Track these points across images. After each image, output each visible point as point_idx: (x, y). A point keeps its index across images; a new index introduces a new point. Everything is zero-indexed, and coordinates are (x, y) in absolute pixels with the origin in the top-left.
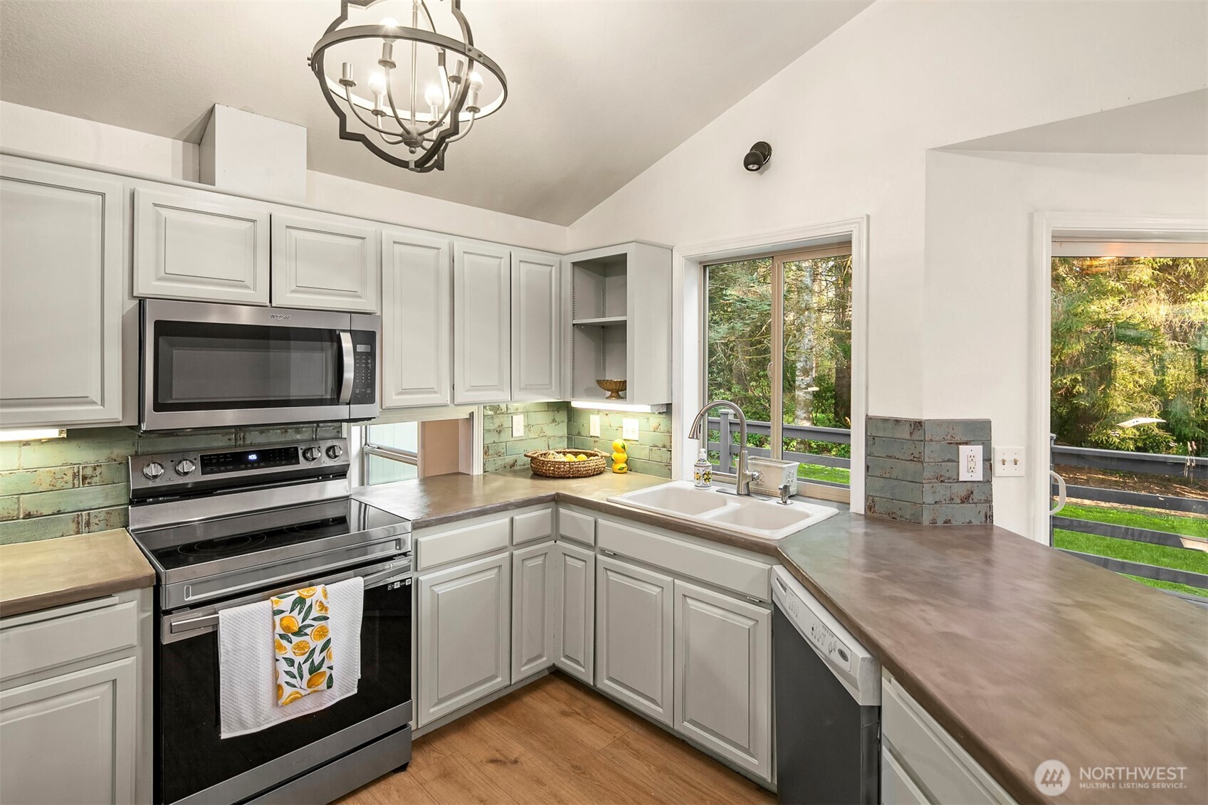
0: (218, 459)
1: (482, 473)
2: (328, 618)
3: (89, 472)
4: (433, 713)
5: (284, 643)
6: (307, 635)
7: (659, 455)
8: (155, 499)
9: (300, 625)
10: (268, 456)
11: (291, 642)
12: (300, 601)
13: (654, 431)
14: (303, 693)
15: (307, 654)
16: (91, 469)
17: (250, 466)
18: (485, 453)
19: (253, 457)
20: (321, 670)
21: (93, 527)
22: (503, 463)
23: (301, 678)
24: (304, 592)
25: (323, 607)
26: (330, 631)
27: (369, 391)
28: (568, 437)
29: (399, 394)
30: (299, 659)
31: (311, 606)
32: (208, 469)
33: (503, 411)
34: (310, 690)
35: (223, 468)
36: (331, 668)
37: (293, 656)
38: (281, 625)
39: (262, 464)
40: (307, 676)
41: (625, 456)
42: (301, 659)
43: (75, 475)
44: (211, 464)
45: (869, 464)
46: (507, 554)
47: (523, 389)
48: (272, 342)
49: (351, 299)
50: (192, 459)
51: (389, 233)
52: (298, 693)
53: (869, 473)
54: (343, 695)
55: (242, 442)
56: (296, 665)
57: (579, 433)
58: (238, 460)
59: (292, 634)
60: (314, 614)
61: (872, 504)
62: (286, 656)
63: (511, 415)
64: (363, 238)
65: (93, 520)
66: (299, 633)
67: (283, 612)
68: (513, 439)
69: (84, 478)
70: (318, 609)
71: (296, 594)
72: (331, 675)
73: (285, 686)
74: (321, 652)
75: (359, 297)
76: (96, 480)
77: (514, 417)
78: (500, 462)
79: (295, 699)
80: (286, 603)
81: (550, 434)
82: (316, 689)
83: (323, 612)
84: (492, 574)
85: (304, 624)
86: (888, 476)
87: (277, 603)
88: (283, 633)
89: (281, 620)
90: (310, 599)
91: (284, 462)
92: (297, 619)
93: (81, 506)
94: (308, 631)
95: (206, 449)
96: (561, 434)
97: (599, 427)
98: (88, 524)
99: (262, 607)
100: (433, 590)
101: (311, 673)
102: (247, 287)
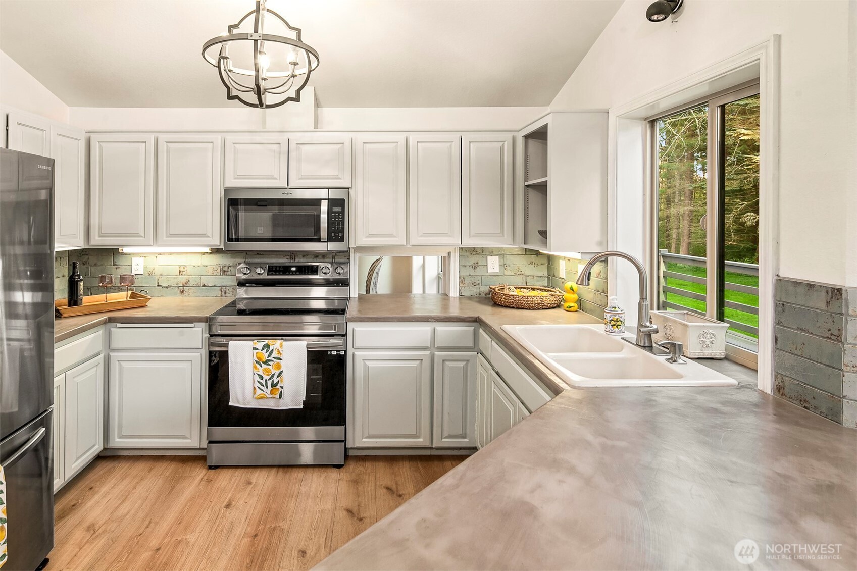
0: (276, 268)
1: (458, 295)
2: (282, 359)
3: (226, 269)
4: (365, 442)
5: (258, 366)
6: (270, 365)
7: (599, 299)
8: (250, 285)
9: (267, 359)
10: (302, 270)
11: (261, 366)
12: (267, 346)
13: (597, 277)
14: (268, 396)
15: (270, 376)
16: (227, 268)
17: (291, 273)
18: (461, 282)
19: (294, 269)
20: (277, 387)
21: (227, 295)
22: (478, 291)
23: (267, 388)
24: (270, 342)
25: (279, 353)
26: (282, 367)
27: (340, 235)
28: (548, 277)
29: (367, 237)
30: (266, 377)
31: (273, 350)
32: (271, 273)
33: (478, 252)
34: (271, 396)
35: (277, 273)
36: (282, 387)
37: (262, 374)
38: (256, 356)
39: (298, 273)
40: (270, 388)
41: (575, 296)
42: (268, 378)
43: (221, 270)
44: (272, 271)
45: (778, 336)
46: (428, 353)
47: (473, 236)
48: (285, 207)
49: (336, 181)
50: (264, 267)
51: (361, 138)
52: (265, 395)
53: (778, 346)
54: (293, 406)
55: (293, 261)
56: (264, 380)
57: (554, 274)
58: (286, 270)
59: (262, 362)
60: (275, 354)
61: (781, 384)
62: (258, 373)
63: (486, 256)
64: (343, 143)
65: (228, 291)
66: (266, 363)
67: (257, 349)
68: (487, 274)
69: (224, 271)
70: (277, 353)
71: (266, 342)
72: (281, 391)
73: (257, 389)
74: (277, 377)
75: (340, 179)
76: (229, 273)
77: (488, 257)
78: (475, 291)
79: (262, 398)
80: (260, 345)
81: (527, 273)
82: (274, 396)
83: (279, 355)
84: (415, 364)
85: (269, 358)
86: (799, 353)
87: (255, 344)
88: (257, 360)
89: (257, 353)
90: (272, 346)
91: (310, 273)
92: (265, 356)
93: (223, 284)
94: (271, 363)
95: (270, 263)
96: (540, 274)
97: (565, 270)
98: (225, 293)
99: (248, 344)
100: (365, 363)
101: (272, 387)
102: (276, 179)
